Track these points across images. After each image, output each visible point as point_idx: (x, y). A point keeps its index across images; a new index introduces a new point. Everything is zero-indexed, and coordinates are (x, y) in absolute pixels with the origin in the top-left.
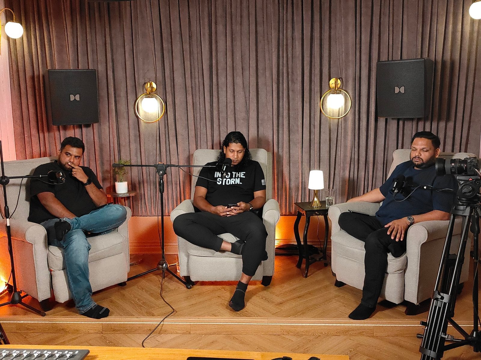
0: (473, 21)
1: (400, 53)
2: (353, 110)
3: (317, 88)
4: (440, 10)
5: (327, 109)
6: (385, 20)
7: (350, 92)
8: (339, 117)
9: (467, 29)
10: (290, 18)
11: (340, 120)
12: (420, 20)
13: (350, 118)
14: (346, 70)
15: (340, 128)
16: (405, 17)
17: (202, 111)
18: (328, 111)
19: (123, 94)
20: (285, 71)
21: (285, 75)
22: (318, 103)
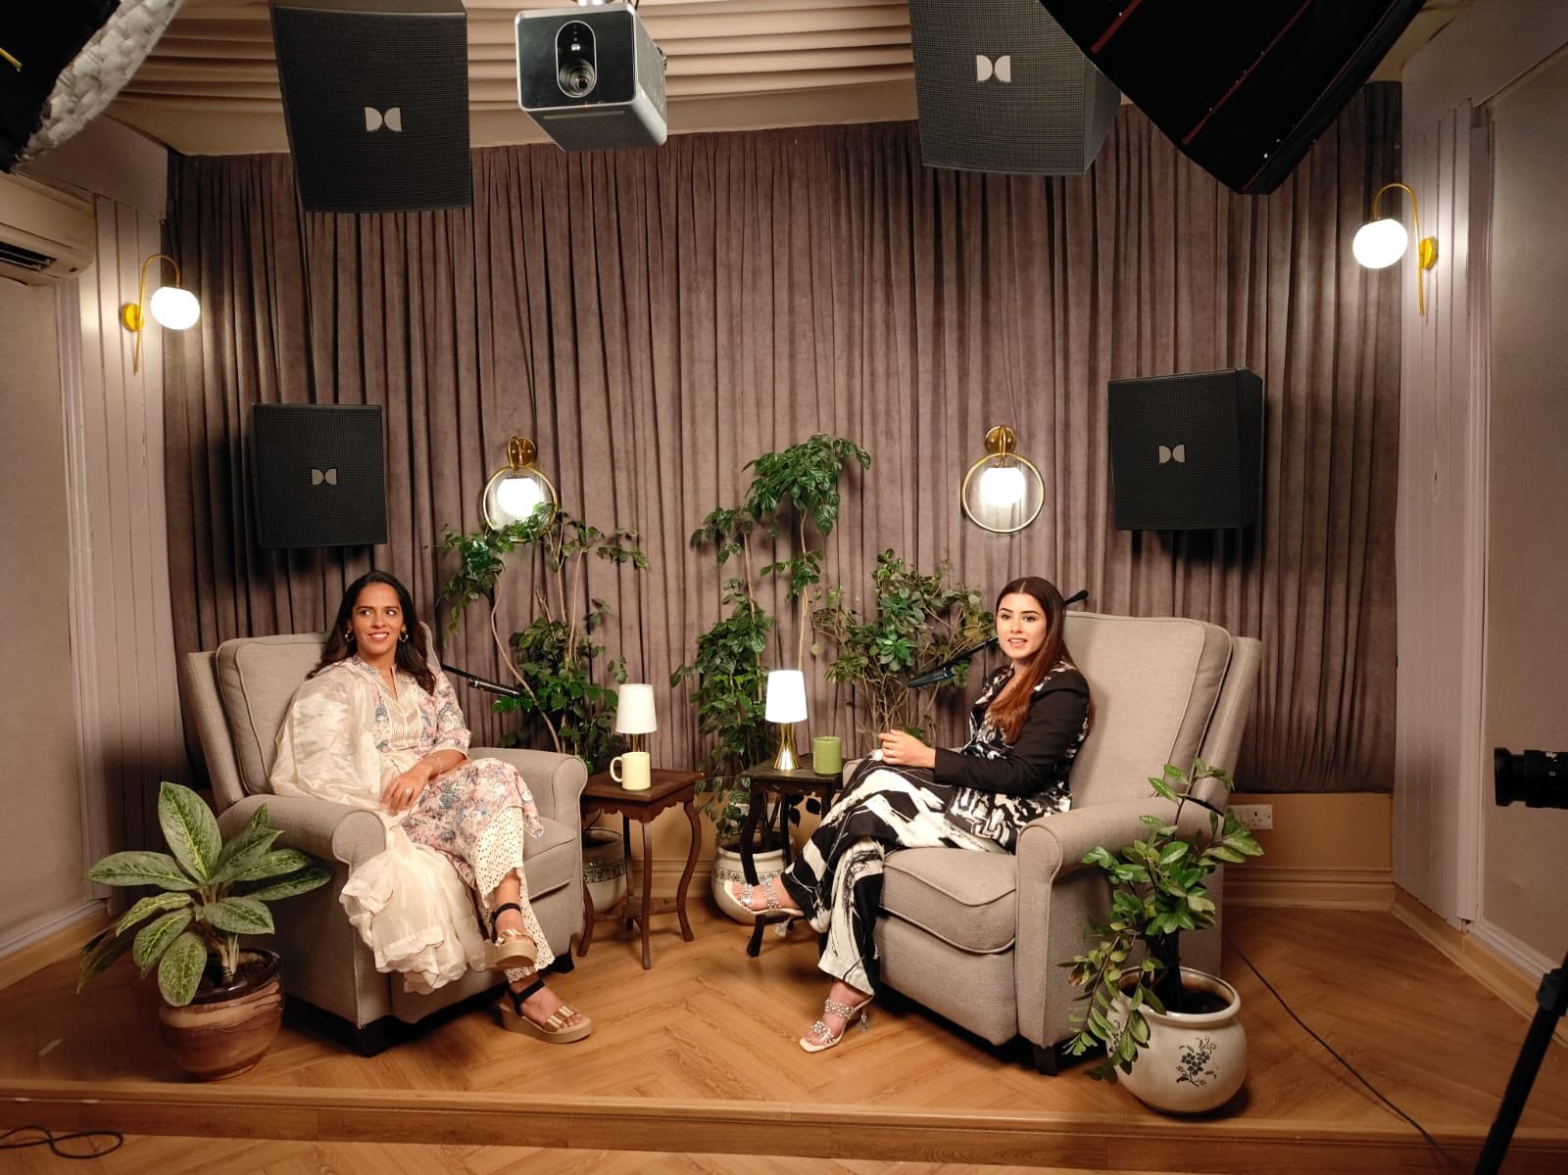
0: (1365, 273)
1: (1172, 361)
2: (1048, 511)
3: (954, 454)
4: (1276, 249)
5: (979, 507)
6: (1129, 276)
7: (1042, 463)
8: (1012, 527)
9: (1352, 295)
10: (879, 272)
11: (1017, 538)
12: (1224, 274)
13: (1043, 530)
14: (1029, 405)
15: (1016, 558)
16: (1182, 267)
17: (654, 514)
18: (984, 511)
19: (449, 468)
20: (867, 410)
21: (867, 418)
22: (954, 493)
